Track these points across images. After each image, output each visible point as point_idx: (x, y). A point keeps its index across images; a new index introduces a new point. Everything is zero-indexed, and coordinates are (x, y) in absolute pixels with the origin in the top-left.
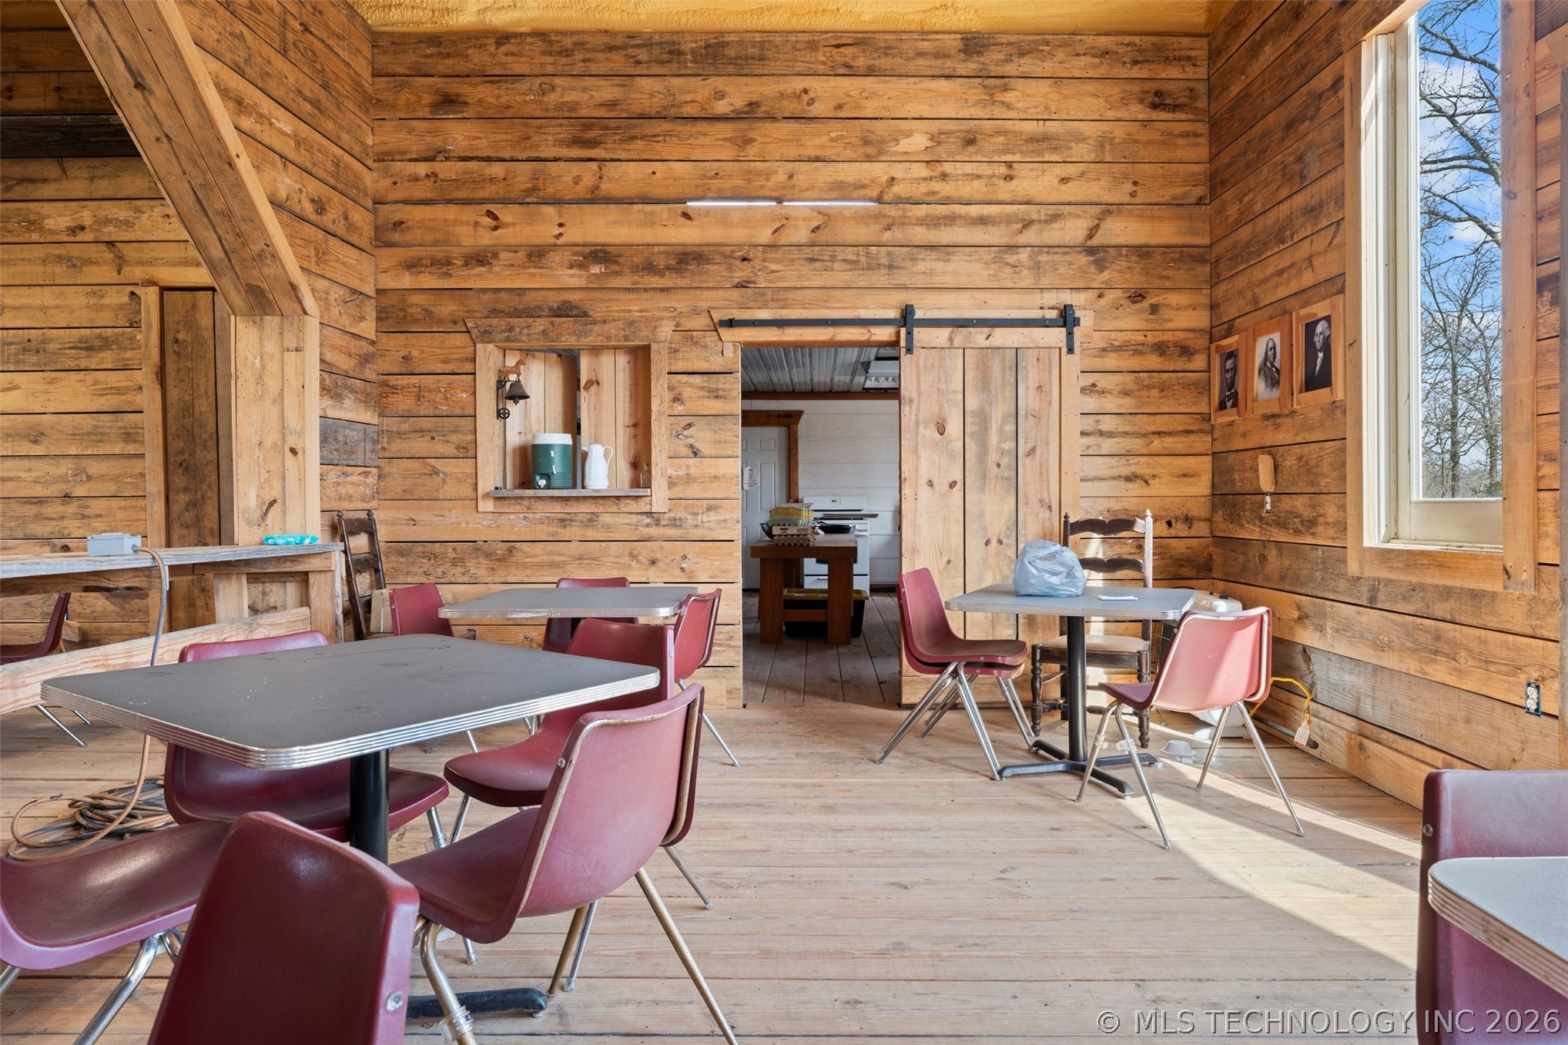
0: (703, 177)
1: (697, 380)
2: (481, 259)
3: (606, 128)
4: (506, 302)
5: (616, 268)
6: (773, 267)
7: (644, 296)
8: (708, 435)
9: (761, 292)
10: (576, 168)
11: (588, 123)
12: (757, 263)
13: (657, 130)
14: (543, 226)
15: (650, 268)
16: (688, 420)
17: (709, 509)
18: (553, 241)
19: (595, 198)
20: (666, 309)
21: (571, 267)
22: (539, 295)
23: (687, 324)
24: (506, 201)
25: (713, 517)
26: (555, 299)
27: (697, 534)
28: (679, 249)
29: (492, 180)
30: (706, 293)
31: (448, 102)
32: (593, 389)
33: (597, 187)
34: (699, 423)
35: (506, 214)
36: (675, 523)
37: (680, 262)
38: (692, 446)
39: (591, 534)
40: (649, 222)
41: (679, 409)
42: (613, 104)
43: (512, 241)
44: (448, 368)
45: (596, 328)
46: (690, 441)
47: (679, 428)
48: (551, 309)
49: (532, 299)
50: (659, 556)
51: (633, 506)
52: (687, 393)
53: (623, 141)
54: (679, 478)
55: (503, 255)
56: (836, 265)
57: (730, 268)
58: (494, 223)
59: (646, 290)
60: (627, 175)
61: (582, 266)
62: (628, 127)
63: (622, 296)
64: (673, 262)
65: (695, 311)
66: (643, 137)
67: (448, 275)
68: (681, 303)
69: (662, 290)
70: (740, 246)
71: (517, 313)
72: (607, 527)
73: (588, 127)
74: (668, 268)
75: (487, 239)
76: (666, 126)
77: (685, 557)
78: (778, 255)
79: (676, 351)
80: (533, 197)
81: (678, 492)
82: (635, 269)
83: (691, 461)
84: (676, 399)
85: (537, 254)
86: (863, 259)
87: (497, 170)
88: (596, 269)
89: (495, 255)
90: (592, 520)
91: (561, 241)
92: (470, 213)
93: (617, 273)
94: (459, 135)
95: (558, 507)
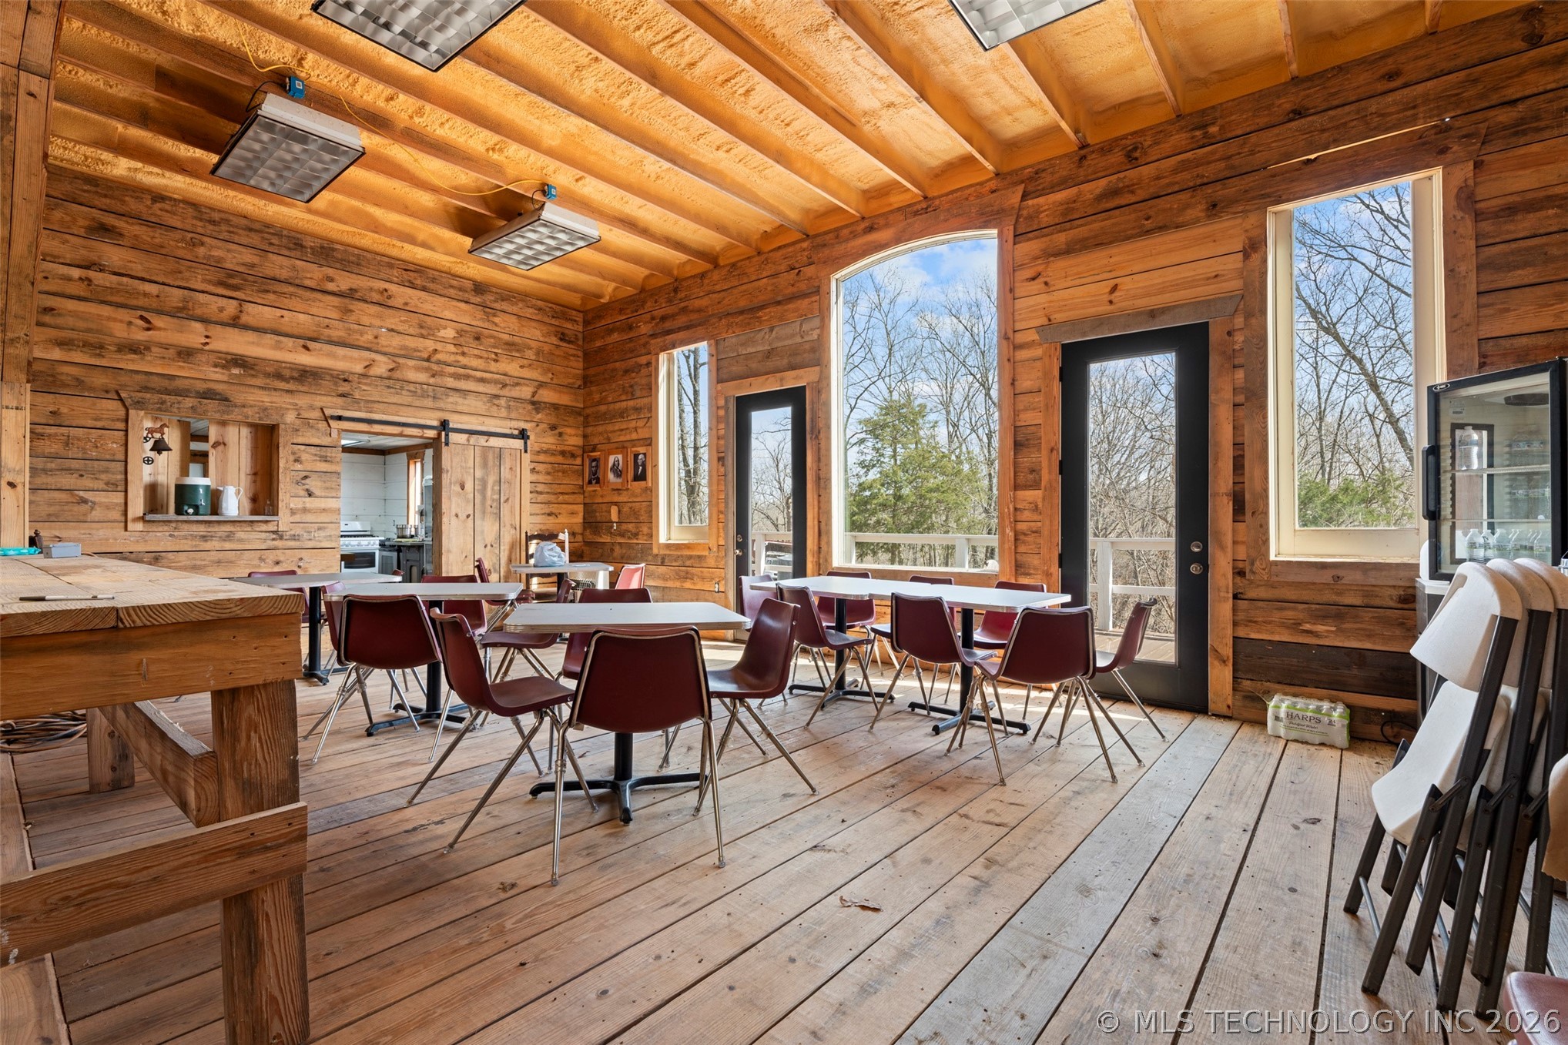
0: (319, 325)
1: (313, 450)
2: (134, 349)
3: (246, 280)
4: (156, 382)
5: (253, 372)
6: (364, 387)
7: (273, 393)
8: (319, 484)
9: (357, 402)
10: (222, 302)
11: (232, 274)
12: (355, 385)
13: (285, 290)
14: (193, 335)
15: (279, 376)
16: (305, 474)
17: (319, 529)
18: (200, 346)
19: (235, 323)
20: (291, 404)
21: (216, 366)
22: (187, 382)
23: (305, 415)
24: (159, 312)
25: (322, 534)
26: (201, 386)
27: (310, 544)
28: (301, 367)
29: (145, 295)
30: (319, 397)
31: (103, 230)
32: (221, 448)
33: (238, 317)
34: (314, 476)
35: (158, 321)
36: (294, 538)
37: (301, 376)
38: (307, 490)
39: (228, 545)
40: (278, 347)
41: (298, 466)
42: (252, 266)
43: (163, 341)
44: (99, 424)
45: (237, 410)
46: (307, 487)
47: (299, 478)
48: (198, 392)
49: (179, 384)
50: (282, 559)
51: (264, 527)
52: (304, 457)
53: (258, 291)
54: (297, 509)
55: (154, 349)
56: (404, 392)
57: (336, 384)
58: (146, 325)
59: (275, 390)
60: (259, 313)
61: (224, 367)
62: (262, 283)
63: (256, 391)
64: (296, 375)
65: (312, 407)
66: (274, 292)
67: (100, 355)
68: (302, 401)
69: (288, 391)
70: (343, 372)
71: (167, 392)
72: (241, 541)
73: (231, 276)
74: (292, 378)
75: (141, 336)
76: (291, 289)
77: (301, 559)
78: (368, 381)
79: (297, 430)
80: (183, 313)
81: (297, 518)
82: (268, 375)
83: (308, 499)
84: (297, 460)
85: (186, 354)
86: (419, 391)
87: (152, 289)
88: (236, 371)
89: (148, 349)
90: (229, 537)
91: (207, 348)
92: (123, 314)
93: (253, 376)
94: (114, 255)
95: (202, 528)
